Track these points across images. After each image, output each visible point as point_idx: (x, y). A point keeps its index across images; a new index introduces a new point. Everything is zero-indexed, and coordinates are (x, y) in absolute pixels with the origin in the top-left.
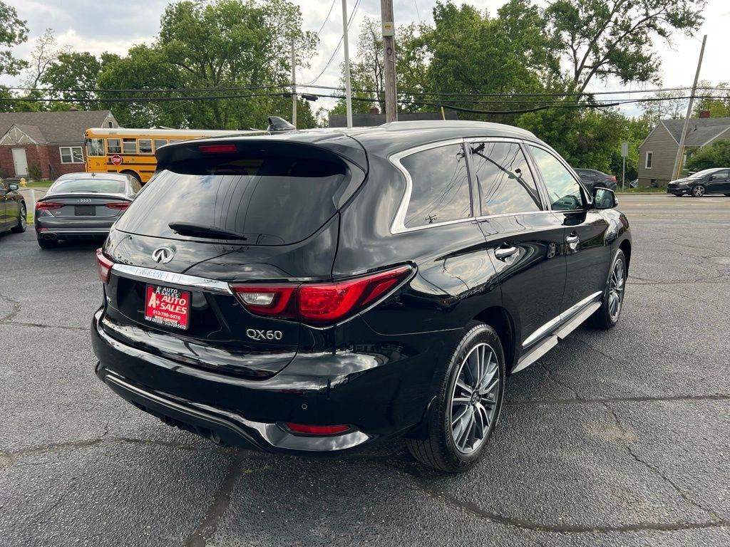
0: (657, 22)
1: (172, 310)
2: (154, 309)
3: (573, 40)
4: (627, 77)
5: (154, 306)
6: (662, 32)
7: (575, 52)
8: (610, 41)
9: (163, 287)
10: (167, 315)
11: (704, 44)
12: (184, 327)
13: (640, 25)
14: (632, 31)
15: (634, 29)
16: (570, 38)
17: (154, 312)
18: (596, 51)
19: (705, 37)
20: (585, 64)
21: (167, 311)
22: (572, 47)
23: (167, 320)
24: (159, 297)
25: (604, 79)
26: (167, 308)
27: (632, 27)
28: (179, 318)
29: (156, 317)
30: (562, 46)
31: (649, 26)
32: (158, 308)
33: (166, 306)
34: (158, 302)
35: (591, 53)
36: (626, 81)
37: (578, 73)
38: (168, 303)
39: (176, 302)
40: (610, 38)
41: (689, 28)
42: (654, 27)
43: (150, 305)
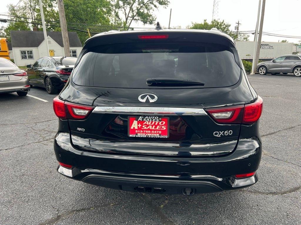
0: (154, 2)
1: (153, 128)
2: (136, 130)
3: (124, 5)
4: (145, 22)
5: (136, 128)
6: (155, 6)
7: (125, 10)
8: (138, 8)
9: (145, 116)
10: (149, 132)
11: (171, 12)
12: (166, 137)
13: (148, 2)
14: (145, 4)
15: (146, 3)
16: (123, 5)
17: (137, 131)
18: (133, 11)
19: (171, 9)
20: (129, 16)
21: (149, 129)
22: (124, 8)
23: (149, 134)
24: (141, 122)
25: (137, 22)
26: (148, 127)
27: (145, 3)
28: (160, 132)
29: (139, 134)
30: (119, 7)
31: (151, 3)
32: (139, 129)
33: (147, 127)
34: (140, 125)
35: (131, 11)
36: (145, 24)
37: (127, 19)
38: (149, 125)
39: (156, 124)
40: (138, 6)
41: (165, 5)
42: (153, 3)
43: (132, 128)
